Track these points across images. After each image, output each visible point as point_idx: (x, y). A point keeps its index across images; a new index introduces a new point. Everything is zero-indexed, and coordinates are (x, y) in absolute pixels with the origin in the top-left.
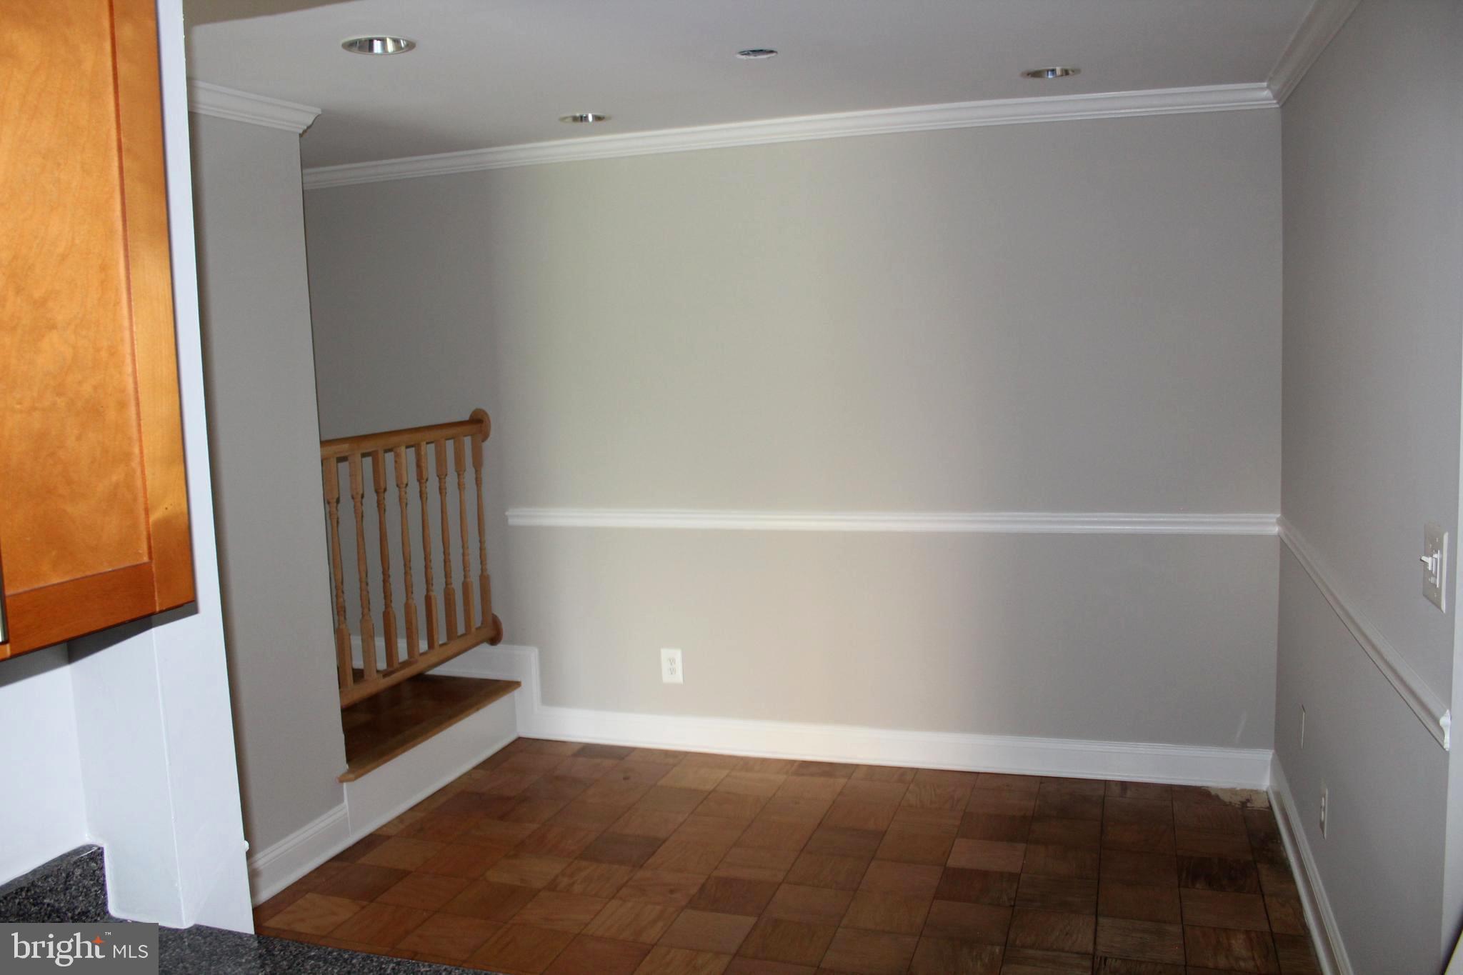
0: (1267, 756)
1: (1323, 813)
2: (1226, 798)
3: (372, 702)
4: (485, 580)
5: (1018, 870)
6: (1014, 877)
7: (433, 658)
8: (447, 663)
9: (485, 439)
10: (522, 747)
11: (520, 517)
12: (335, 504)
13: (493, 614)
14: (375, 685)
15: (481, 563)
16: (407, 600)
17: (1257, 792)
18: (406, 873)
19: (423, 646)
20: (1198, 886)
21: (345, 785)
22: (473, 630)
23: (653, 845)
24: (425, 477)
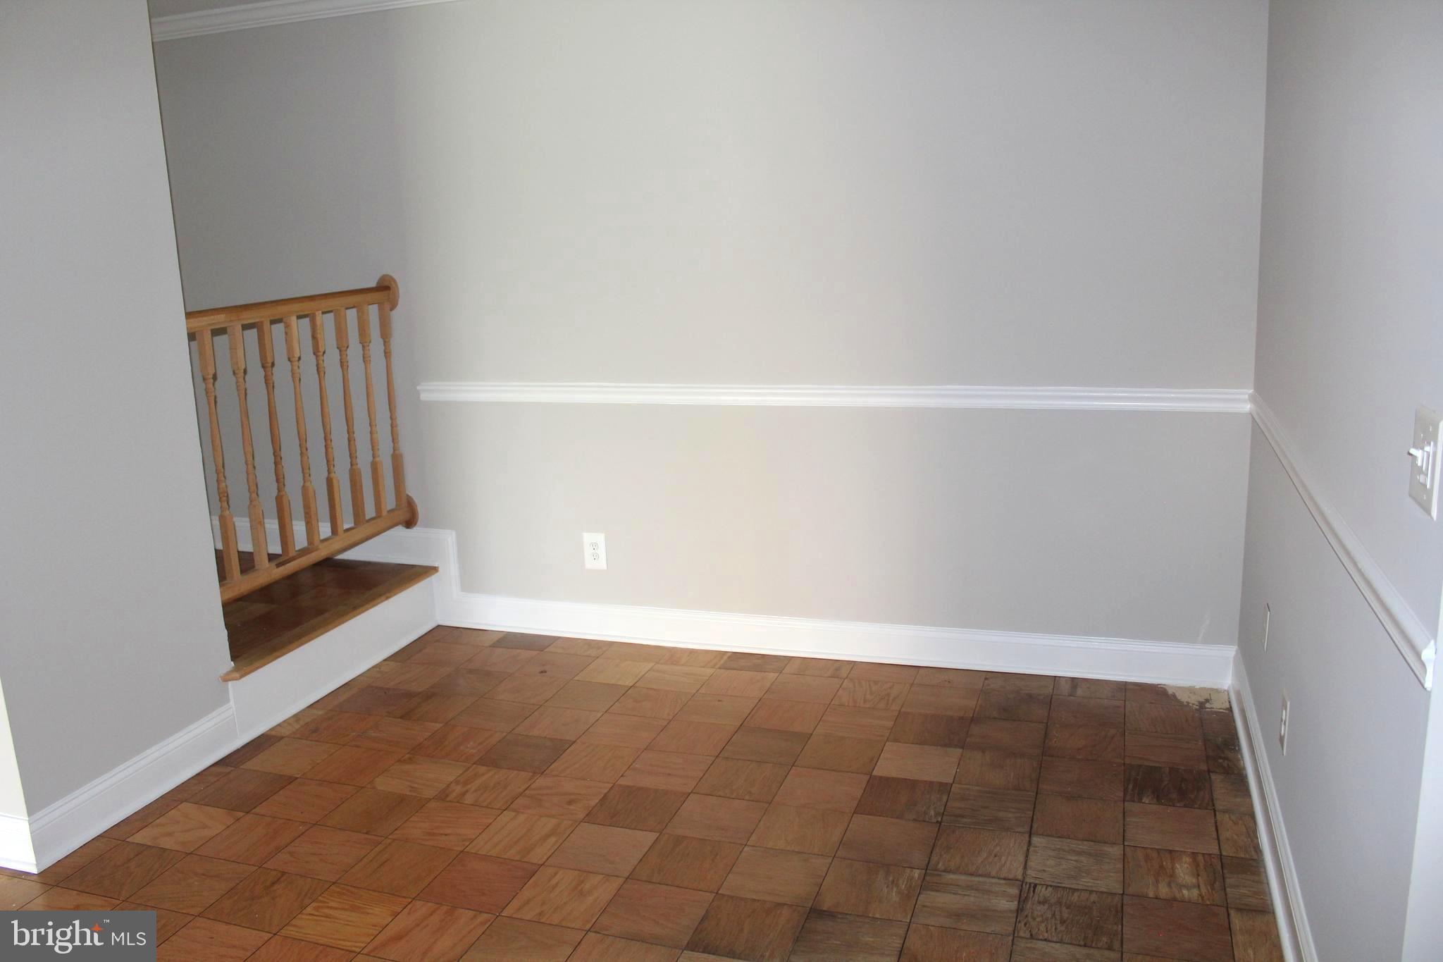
0: (1230, 652)
1: (1283, 726)
2: (1184, 698)
3: (265, 593)
4: (397, 460)
5: (951, 781)
6: (944, 788)
7: (336, 545)
8: (357, 548)
9: (393, 306)
10: (442, 636)
11: (432, 392)
12: (212, 381)
13: (408, 496)
14: (267, 574)
15: (393, 441)
16: (304, 482)
17: (1217, 691)
18: (291, 780)
19: (325, 530)
20: (1145, 800)
21: (230, 683)
22: (384, 513)
23: (559, 747)
24: (321, 350)
